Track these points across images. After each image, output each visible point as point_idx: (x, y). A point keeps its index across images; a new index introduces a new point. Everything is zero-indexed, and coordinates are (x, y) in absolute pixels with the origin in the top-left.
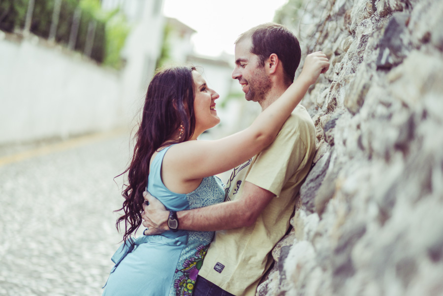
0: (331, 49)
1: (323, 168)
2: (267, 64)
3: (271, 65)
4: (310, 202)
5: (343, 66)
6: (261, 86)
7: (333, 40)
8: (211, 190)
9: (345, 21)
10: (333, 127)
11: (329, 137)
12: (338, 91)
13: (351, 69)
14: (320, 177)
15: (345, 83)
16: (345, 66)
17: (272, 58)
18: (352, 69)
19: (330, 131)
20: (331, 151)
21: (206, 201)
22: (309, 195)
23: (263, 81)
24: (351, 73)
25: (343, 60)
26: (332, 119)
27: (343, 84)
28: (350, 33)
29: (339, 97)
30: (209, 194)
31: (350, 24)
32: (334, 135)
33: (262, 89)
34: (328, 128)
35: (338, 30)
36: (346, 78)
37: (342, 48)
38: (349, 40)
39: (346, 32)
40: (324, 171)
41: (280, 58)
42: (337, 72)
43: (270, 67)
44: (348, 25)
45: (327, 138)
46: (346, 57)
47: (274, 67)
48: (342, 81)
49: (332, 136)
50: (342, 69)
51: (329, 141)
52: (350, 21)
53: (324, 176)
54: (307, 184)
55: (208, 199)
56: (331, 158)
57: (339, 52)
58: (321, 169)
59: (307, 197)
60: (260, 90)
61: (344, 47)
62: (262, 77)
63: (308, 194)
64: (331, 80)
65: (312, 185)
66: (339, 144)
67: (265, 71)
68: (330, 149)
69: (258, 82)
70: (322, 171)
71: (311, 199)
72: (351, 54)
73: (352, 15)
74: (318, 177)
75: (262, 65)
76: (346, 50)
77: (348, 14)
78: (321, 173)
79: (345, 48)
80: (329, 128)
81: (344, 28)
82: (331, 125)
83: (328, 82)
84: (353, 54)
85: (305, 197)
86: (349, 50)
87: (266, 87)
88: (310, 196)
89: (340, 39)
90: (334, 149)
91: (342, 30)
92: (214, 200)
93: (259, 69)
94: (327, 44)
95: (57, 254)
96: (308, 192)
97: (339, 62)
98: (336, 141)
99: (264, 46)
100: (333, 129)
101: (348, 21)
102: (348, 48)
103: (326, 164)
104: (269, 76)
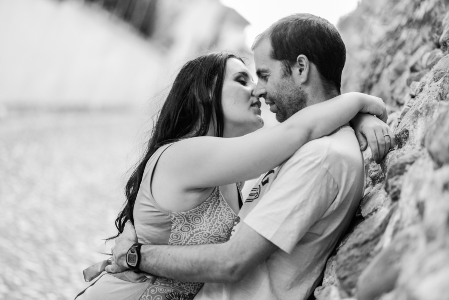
0: (406, 62)
1: (376, 230)
2: (296, 71)
3: (301, 71)
4: (349, 280)
5: (424, 87)
6: (291, 102)
7: (409, 51)
8: (210, 221)
9: (433, 29)
10: (401, 174)
11: (393, 187)
12: (414, 122)
13: (437, 94)
14: (370, 244)
15: (428, 112)
16: (426, 87)
17: (300, 61)
18: (440, 94)
19: (396, 179)
20: (391, 207)
21: (197, 232)
22: (348, 267)
23: (293, 95)
24: (437, 98)
25: (423, 79)
26: (401, 162)
27: (424, 113)
28: (438, 46)
29: (414, 130)
30: (204, 224)
31: (440, 33)
32: (401, 186)
33: (294, 106)
34: (393, 174)
35: (419, 40)
36: (430, 106)
37: (424, 63)
38: (437, 54)
39: (431, 44)
40: (377, 236)
41: (311, 59)
42: (413, 93)
43: (300, 74)
44: (435, 35)
45: (389, 188)
46: (428, 76)
47: (305, 73)
48: (423, 109)
49: (398, 187)
50: (421, 90)
51: (391, 193)
52: (440, 30)
53: (376, 244)
54: (349, 250)
55: (200, 231)
56: (391, 220)
57: (417, 68)
58: (372, 231)
59: (345, 269)
60: (292, 108)
61: (427, 62)
62: (290, 89)
63: (347, 264)
64: (401, 102)
65: (354, 252)
66: (408, 202)
67: (293, 80)
68: (391, 204)
69: (286, 97)
70: (373, 234)
71: (350, 275)
72: (438, 72)
73: (444, 22)
74: (366, 242)
75: (288, 72)
76: (430, 67)
77: (438, 21)
78: (371, 238)
79: (429, 63)
80: (395, 175)
81: (428, 38)
82: (398, 171)
83: (395, 104)
84: (442, 73)
85: (342, 268)
86: (435, 67)
87: (299, 103)
88: (350, 269)
89: (421, 51)
90: (397, 206)
91: (424, 41)
92: (209, 234)
93: (285, 80)
94: (400, 56)
95: (48, 241)
96: (348, 261)
97: (418, 80)
98: (403, 197)
99: (287, 46)
100: (401, 177)
101: (437, 29)
102: (433, 64)
103: (381, 226)
104: (300, 86)
